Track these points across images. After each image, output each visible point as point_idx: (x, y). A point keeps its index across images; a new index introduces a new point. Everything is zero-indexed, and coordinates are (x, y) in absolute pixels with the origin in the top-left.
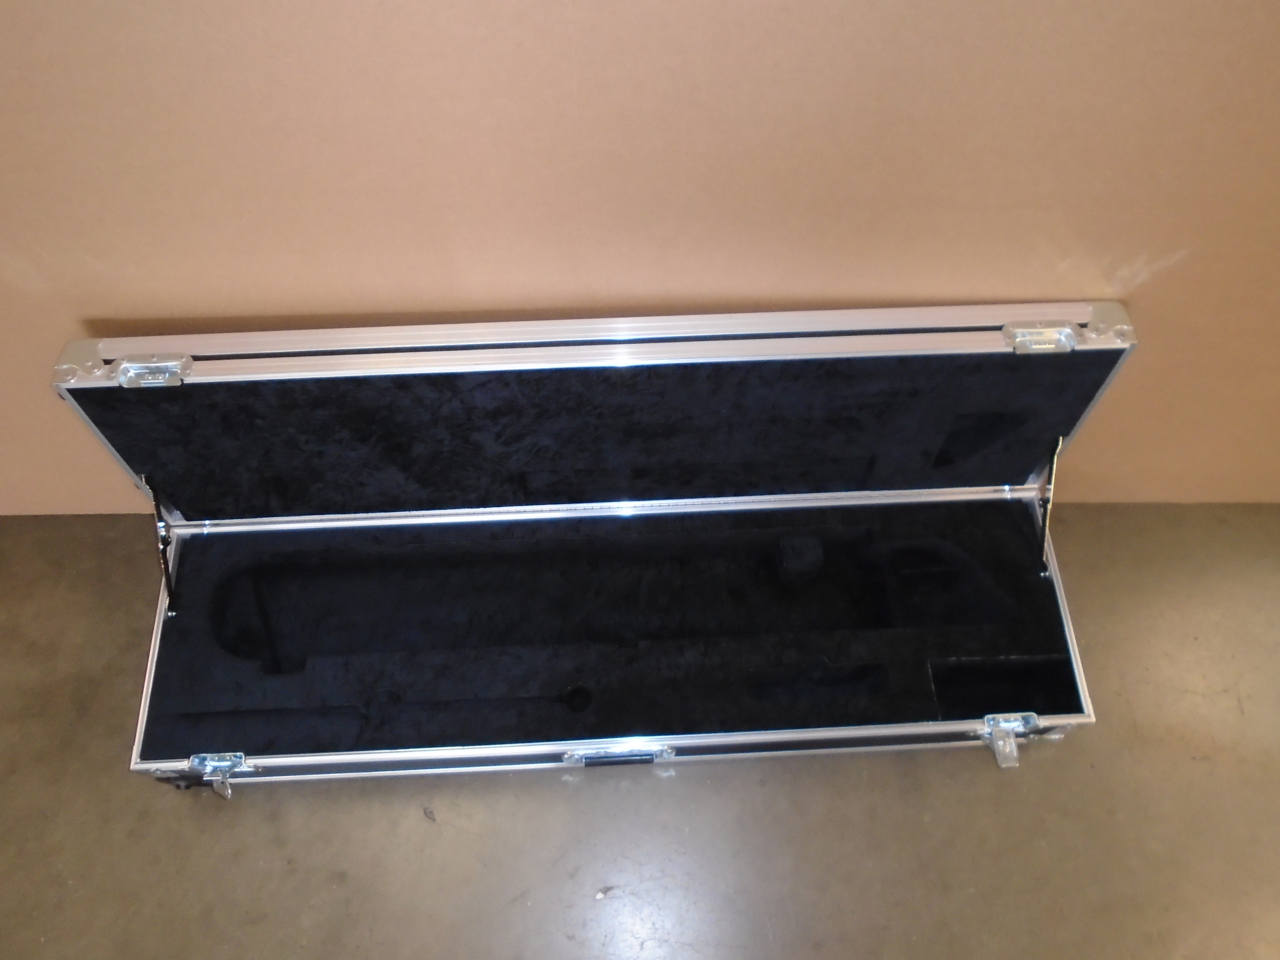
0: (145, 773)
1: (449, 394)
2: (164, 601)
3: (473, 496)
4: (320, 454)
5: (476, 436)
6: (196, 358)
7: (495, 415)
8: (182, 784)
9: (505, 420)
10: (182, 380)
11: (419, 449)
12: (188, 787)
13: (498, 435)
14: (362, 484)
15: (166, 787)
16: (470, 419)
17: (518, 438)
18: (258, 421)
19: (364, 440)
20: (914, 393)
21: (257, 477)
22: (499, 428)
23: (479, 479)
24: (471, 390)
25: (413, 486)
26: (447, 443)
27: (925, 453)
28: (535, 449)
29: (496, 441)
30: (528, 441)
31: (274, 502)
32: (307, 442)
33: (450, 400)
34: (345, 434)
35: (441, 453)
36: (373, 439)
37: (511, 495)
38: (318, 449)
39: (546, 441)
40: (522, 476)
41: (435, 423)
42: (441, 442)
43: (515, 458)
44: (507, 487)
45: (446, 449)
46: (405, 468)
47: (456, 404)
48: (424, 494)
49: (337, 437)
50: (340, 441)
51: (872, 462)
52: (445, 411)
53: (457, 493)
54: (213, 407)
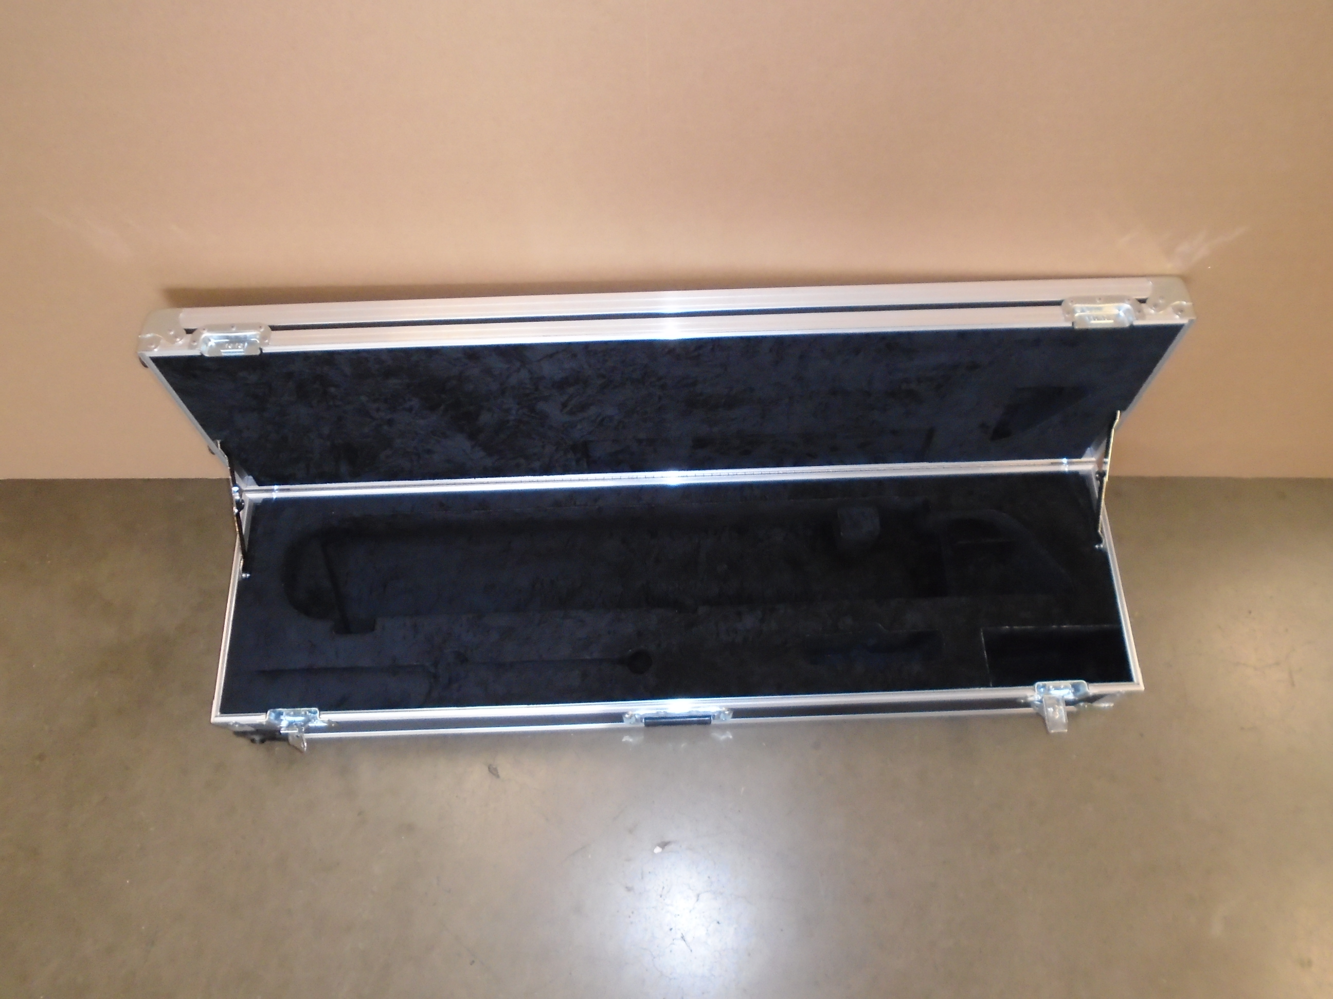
0: (225, 726)
1: (518, 364)
2: (238, 562)
3: (537, 464)
4: (390, 422)
5: (541, 406)
6: (274, 328)
7: (561, 385)
8: (257, 738)
9: (571, 390)
10: (261, 350)
11: (485, 418)
12: (262, 741)
13: (564, 405)
14: (429, 452)
15: (242, 741)
16: (537, 389)
17: (583, 407)
18: (332, 390)
19: (433, 408)
20: (974, 366)
21: (328, 443)
22: (565, 398)
23: (543, 447)
24: (539, 361)
25: (479, 454)
26: (514, 412)
27: (983, 426)
28: (599, 419)
29: (561, 411)
30: (593, 411)
31: (344, 468)
32: (378, 410)
33: (518, 370)
34: (415, 402)
35: (508, 421)
36: (442, 407)
37: (574, 463)
38: (389, 417)
39: (610, 411)
40: (585, 444)
41: (503, 392)
42: (508, 411)
43: (579, 427)
44: (570, 455)
45: (512, 418)
46: (472, 436)
47: (524, 374)
48: (489, 462)
49: (407, 405)
50: (410, 410)
51: (930, 434)
52: (513, 381)
53: (522, 461)
54: (290, 375)
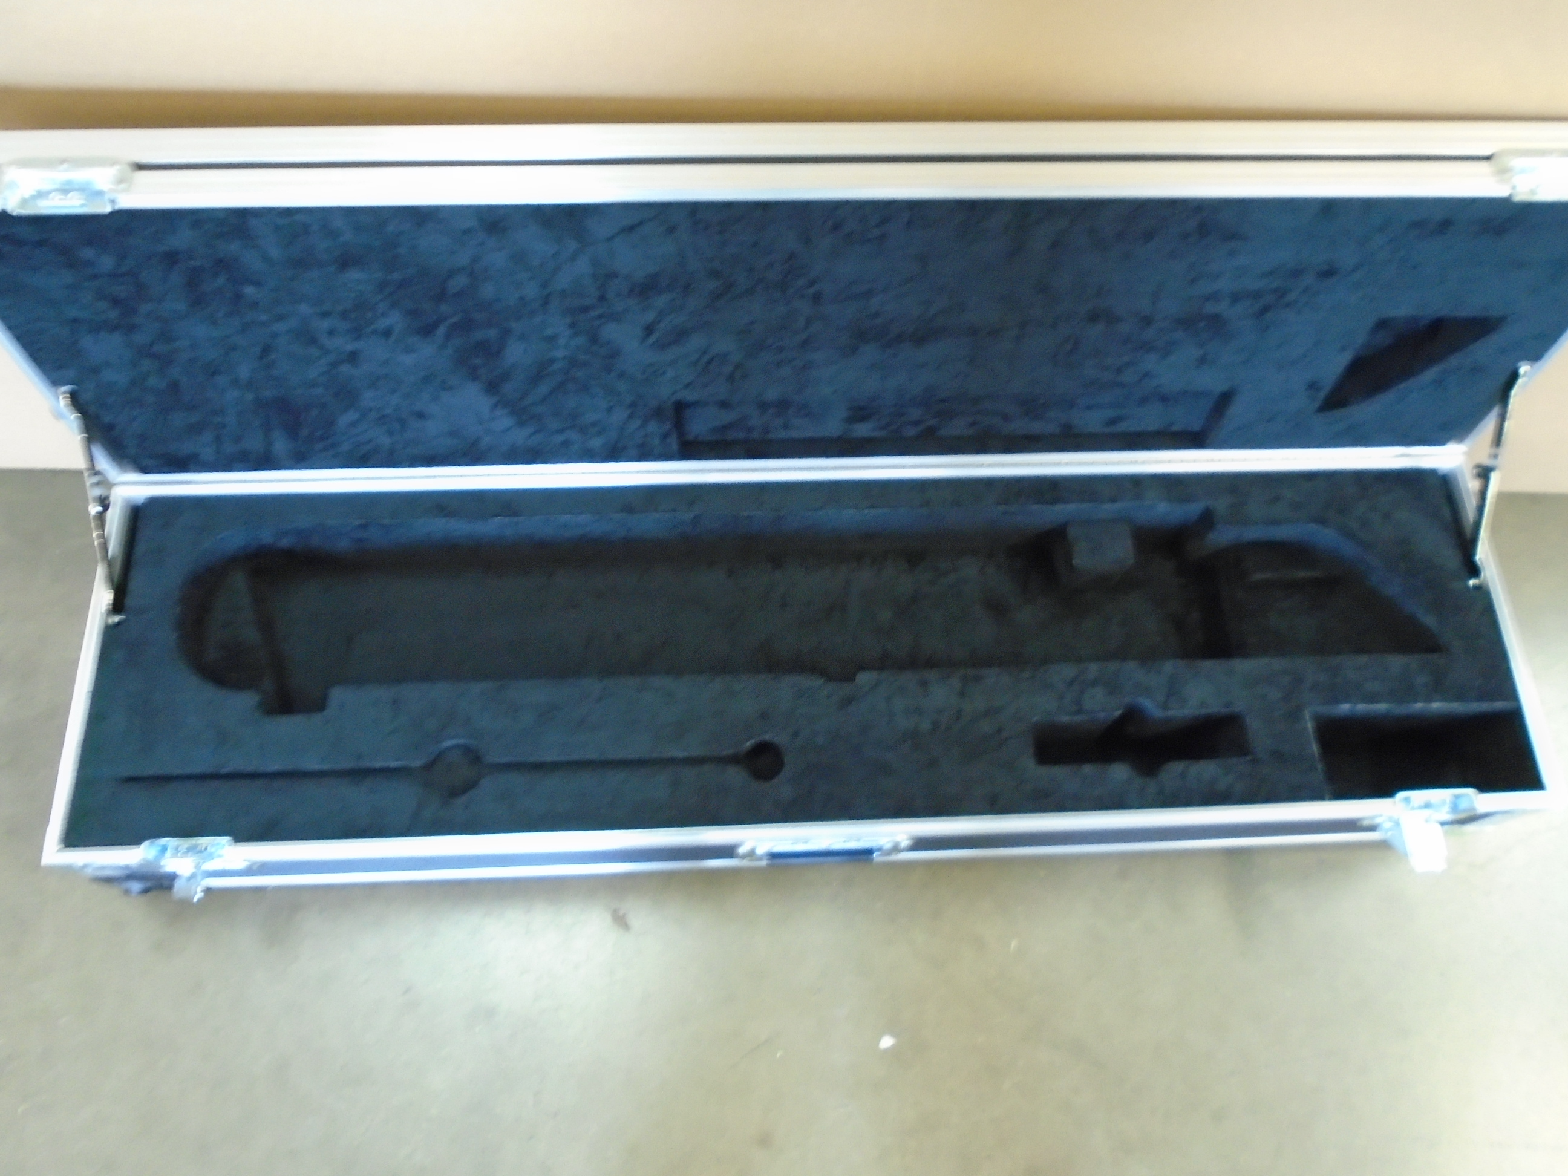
0: (67, 871)
1: (572, 245)
2: (102, 597)
3: (596, 443)
4: (353, 357)
5: (611, 332)
6: (141, 167)
7: (645, 289)
8: (136, 886)
9: (661, 301)
10: (113, 202)
11: (516, 353)
12: (146, 891)
13: (649, 330)
14: (421, 415)
15: (114, 891)
16: (602, 298)
17: (680, 335)
18: (249, 290)
19: (427, 331)
20: (1328, 272)
21: (250, 396)
22: (650, 317)
23: (610, 410)
24: (610, 239)
25: (504, 421)
26: (562, 341)
27: (1313, 386)
28: (705, 359)
29: (644, 340)
30: (696, 342)
31: (281, 445)
32: (331, 333)
33: (573, 258)
34: (394, 319)
35: (552, 361)
36: (441, 330)
37: (656, 442)
38: (350, 347)
39: (725, 345)
40: (680, 407)
41: (546, 302)
42: (552, 339)
43: (670, 373)
44: (653, 427)
45: (559, 354)
46: (492, 387)
47: (582, 266)
48: (520, 436)
49: (383, 323)
50: (387, 333)
51: (1225, 400)
52: (563, 280)
53: (572, 435)
54: (171, 258)
